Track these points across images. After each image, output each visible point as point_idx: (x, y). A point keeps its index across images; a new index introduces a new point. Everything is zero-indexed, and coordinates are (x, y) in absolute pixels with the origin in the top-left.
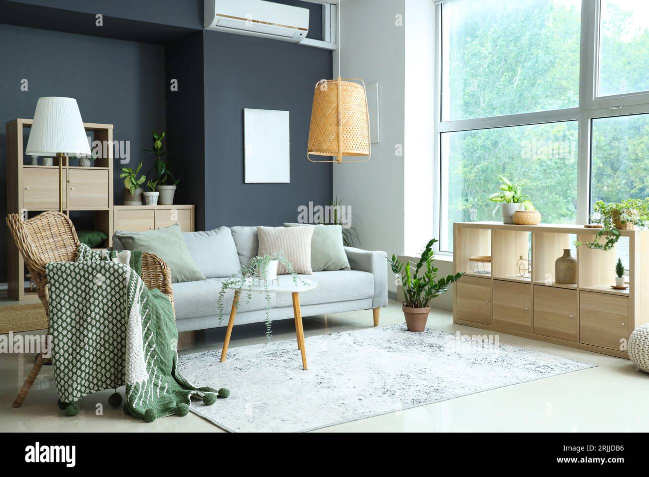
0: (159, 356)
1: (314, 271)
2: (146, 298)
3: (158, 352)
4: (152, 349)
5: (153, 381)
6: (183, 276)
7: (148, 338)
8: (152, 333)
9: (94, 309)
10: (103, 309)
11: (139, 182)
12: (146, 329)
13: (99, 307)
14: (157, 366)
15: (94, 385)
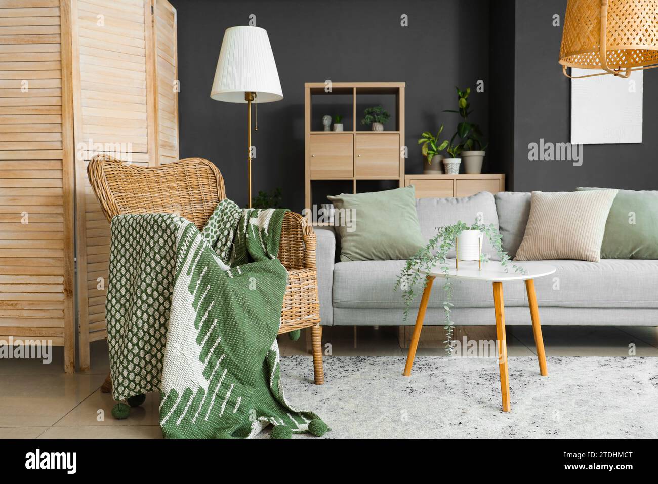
0: (227, 355)
1: (603, 258)
2: (206, 269)
3: (226, 349)
4: (216, 344)
5: (216, 391)
6: (397, 252)
7: (209, 327)
8: (216, 321)
9: (145, 278)
10: (156, 279)
11: (440, 149)
12: (206, 313)
13: (152, 277)
14: (226, 370)
15: (147, 382)
